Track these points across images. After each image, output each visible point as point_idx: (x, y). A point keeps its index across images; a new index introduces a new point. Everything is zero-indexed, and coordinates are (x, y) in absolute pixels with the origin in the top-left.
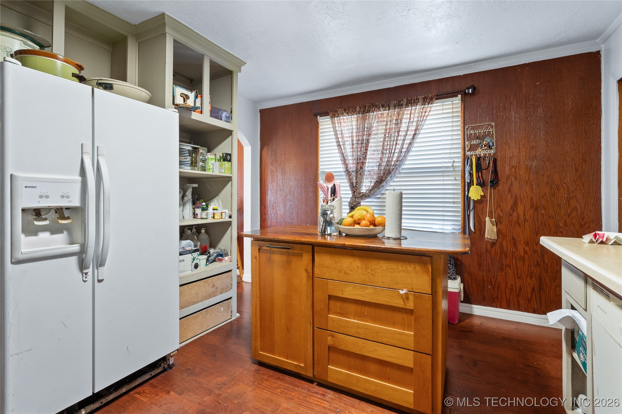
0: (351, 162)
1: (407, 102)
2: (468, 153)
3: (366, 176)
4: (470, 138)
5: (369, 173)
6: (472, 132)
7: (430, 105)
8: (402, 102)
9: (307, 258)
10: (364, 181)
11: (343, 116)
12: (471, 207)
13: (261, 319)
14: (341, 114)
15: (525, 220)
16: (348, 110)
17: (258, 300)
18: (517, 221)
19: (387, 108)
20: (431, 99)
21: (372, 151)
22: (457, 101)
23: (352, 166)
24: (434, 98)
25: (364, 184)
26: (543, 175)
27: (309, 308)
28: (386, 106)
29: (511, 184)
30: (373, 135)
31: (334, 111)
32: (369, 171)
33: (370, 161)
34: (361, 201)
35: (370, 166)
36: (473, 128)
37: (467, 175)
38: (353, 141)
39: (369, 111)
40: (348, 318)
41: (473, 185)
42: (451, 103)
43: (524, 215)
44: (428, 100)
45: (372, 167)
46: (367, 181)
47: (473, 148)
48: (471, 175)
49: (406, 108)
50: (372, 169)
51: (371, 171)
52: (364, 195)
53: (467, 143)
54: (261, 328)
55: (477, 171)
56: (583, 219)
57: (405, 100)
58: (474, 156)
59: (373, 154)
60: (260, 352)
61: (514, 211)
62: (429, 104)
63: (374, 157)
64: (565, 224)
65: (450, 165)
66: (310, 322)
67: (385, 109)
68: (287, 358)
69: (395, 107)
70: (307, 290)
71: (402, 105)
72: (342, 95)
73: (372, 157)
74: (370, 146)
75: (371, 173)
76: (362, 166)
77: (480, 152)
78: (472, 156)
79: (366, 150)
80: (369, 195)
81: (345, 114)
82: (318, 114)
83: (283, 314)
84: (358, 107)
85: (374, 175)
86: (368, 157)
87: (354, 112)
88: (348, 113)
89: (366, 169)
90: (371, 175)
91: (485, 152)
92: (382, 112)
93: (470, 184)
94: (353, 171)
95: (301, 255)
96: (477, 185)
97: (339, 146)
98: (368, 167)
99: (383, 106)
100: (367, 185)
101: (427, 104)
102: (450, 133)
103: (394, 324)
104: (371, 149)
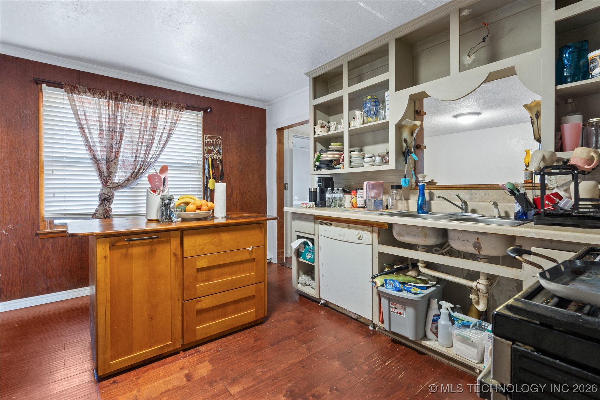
0: (99, 149)
1: (162, 103)
2: (206, 155)
3: (120, 165)
4: (208, 145)
5: (123, 163)
6: (209, 140)
7: (181, 112)
8: (157, 102)
9: (175, 243)
10: (118, 170)
11: (86, 95)
12: (208, 195)
13: (112, 324)
14: (84, 93)
15: (237, 202)
16: (94, 91)
17: (109, 304)
18: (233, 203)
19: (142, 103)
20: (182, 108)
21: (128, 142)
22: (201, 114)
23: (101, 154)
24: (184, 107)
25: (117, 174)
26: (245, 174)
27: (178, 287)
28: (142, 100)
29: (230, 179)
30: (128, 125)
31: (72, 86)
32: (123, 161)
33: (125, 151)
34: (114, 192)
35: (124, 156)
36: (209, 138)
37: (206, 171)
38: (101, 126)
39: (122, 100)
40: (213, 281)
41: (210, 179)
42: (196, 115)
43: (236, 199)
44: (180, 107)
45: (127, 157)
46: (121, 171)
47: (209, 152)
48: (209, 171)
49: (161, 108)
50: (126, 159)
51: (125, 161)
52: (119, 186)
53: (205, 148)
54: (111, 335)
55: (212, 169)
56: (260, 199)
57: (160, 101)
58: (210, 158)
59: (128, 145)
60: (111, 363)
61: (231, 196)
62: (180, 110)
63: (129, 147)
64: (254, 203)
65: (196, 162)
66: (179, 299)
67: (140, 104)
68: (151, 347)
69: (150, 104)
70: (176, 272)
71: (157, 105)
72: (81, 70)
73: (127, 147)
74: (125, 136)
75: (125, 163)
76: (117, 155)
77: (214, 155)
78: (208, 157)
79: (121, 139)
80: (125, 186)
81: (89, 94)
82: (44, 82)
83: (145, 306)
84: (108, 92)
85: (129, 166)
86: (122, 146)
87: (102, 96)
88: (93, 94)
89: (120, 158)
90: (125, 165)
91: (216, 156)
92: (137, 105)
93: (208, 178)
94: (103, 160)
95: (169, 241)
96: (213, 178)
97: (82, 128)
98: (123, 156)
99: (138, 100)
100: (121, 175)
101: (179, 110)
102: (196, 138)
103: (244, 272)
104: (126, 139)
